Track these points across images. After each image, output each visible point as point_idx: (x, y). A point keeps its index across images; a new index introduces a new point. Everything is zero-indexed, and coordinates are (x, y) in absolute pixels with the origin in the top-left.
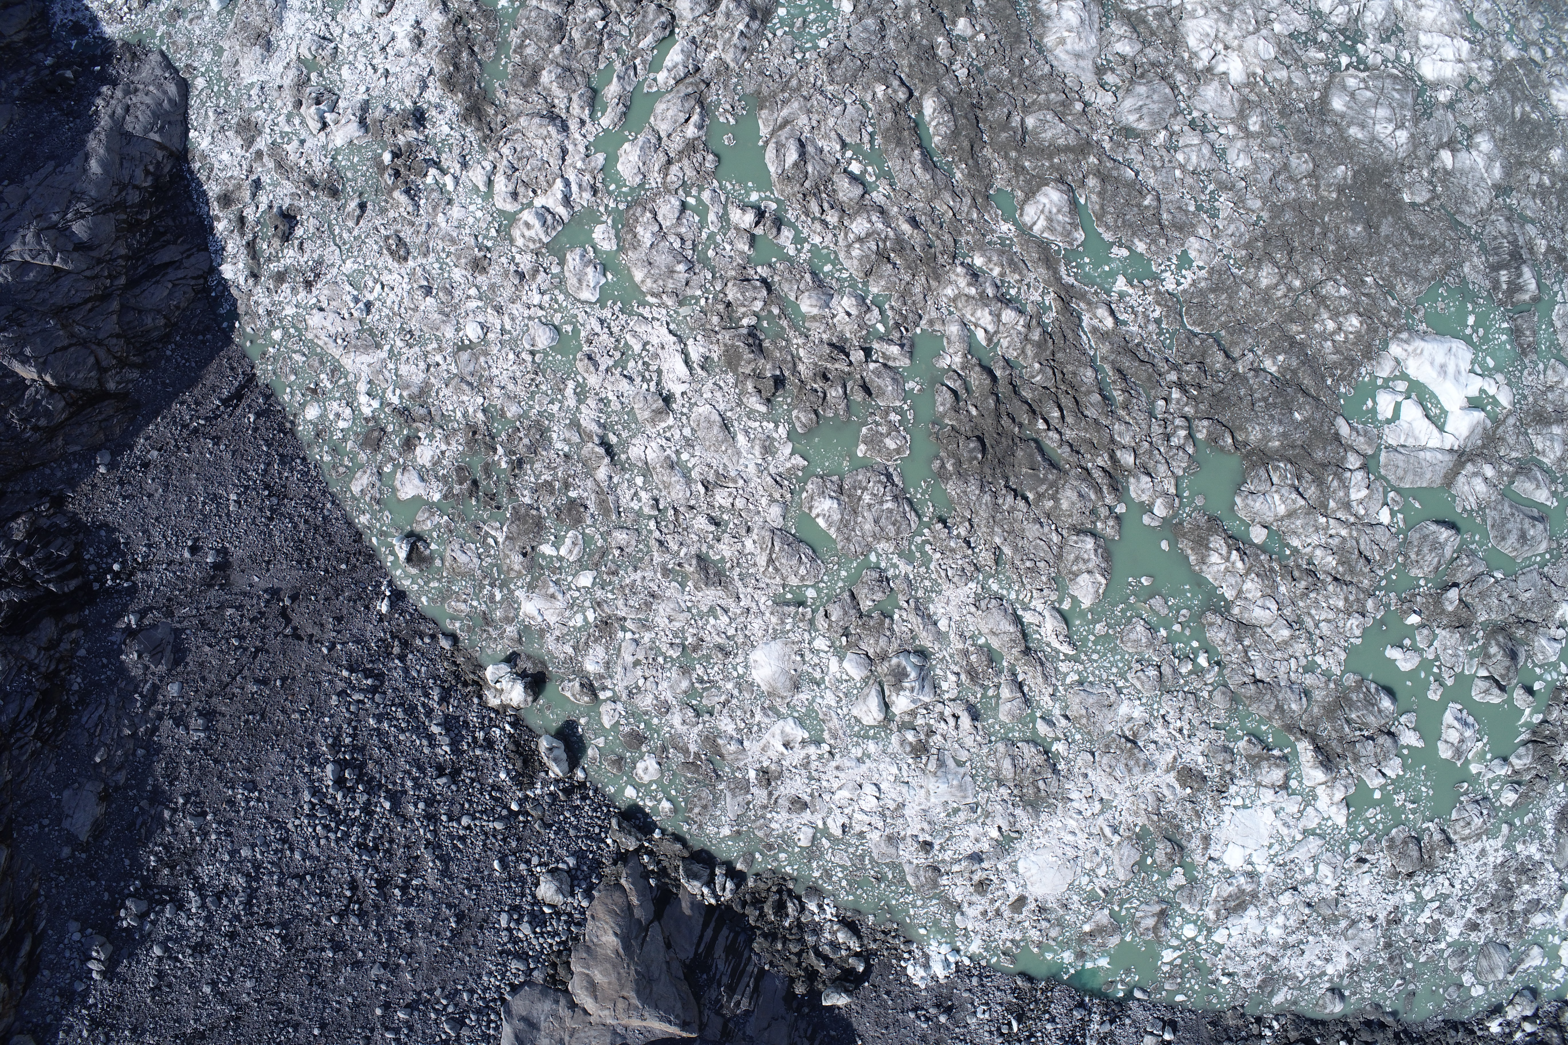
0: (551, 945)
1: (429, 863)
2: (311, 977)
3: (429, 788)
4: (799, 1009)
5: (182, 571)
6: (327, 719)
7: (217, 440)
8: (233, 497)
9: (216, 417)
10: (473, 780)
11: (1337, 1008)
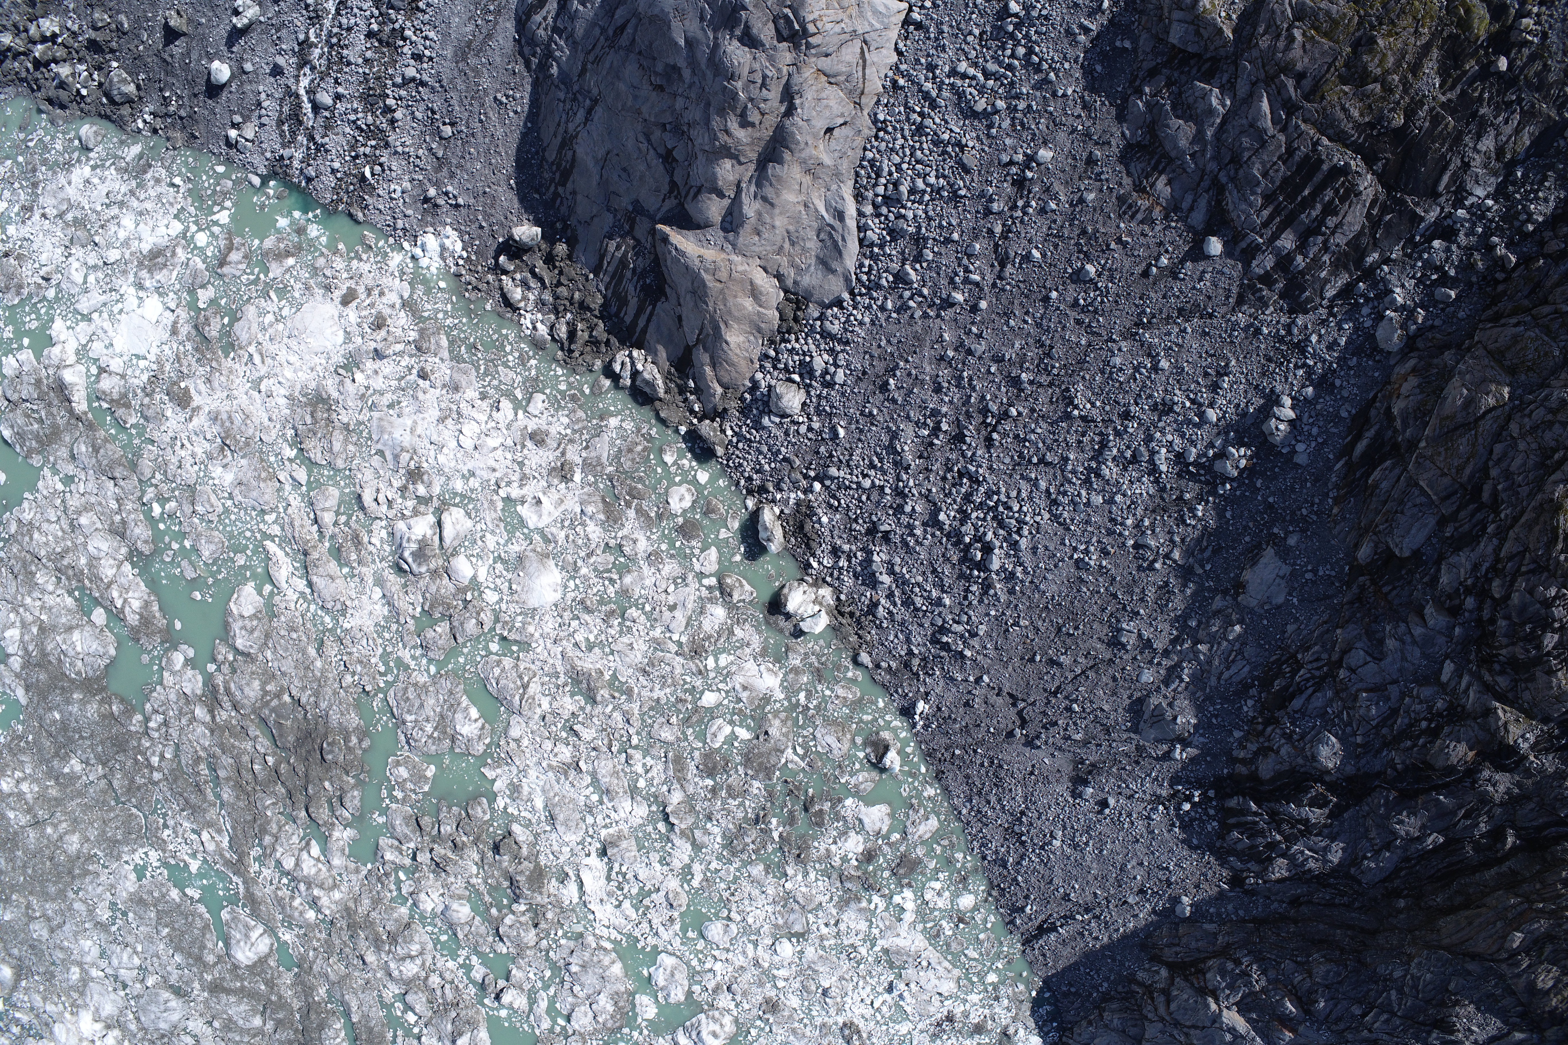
0: (797, 340)
1: (908, 449)
2: (1048, 355)
3: (899, 523)
4: (566, 227)
5: (1119, 787)
6: (993, 613)
7: (1066, 897)
8: (1057, 843)
9: (1065, 917)
10: (856, 520)
11: (87, 130)
